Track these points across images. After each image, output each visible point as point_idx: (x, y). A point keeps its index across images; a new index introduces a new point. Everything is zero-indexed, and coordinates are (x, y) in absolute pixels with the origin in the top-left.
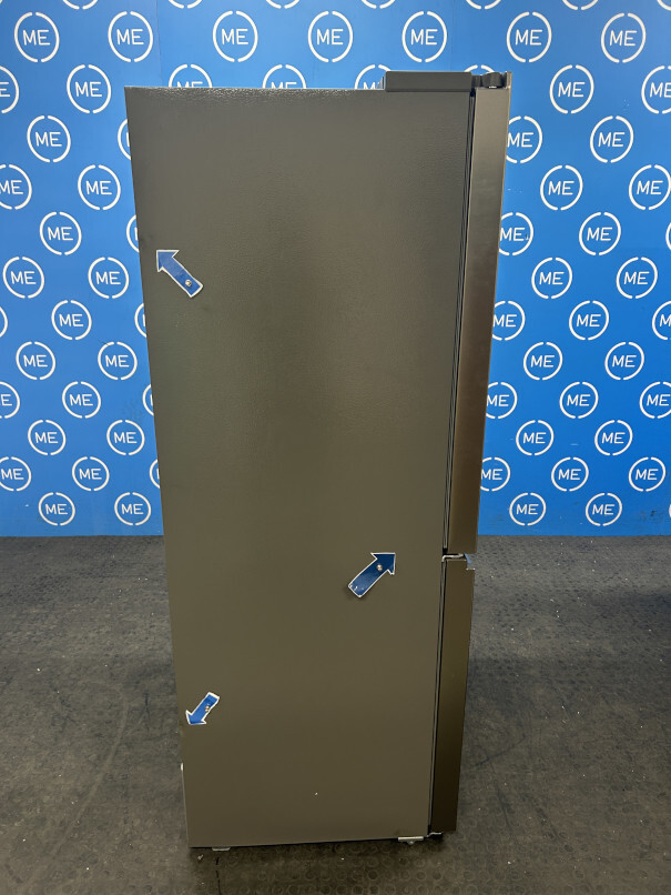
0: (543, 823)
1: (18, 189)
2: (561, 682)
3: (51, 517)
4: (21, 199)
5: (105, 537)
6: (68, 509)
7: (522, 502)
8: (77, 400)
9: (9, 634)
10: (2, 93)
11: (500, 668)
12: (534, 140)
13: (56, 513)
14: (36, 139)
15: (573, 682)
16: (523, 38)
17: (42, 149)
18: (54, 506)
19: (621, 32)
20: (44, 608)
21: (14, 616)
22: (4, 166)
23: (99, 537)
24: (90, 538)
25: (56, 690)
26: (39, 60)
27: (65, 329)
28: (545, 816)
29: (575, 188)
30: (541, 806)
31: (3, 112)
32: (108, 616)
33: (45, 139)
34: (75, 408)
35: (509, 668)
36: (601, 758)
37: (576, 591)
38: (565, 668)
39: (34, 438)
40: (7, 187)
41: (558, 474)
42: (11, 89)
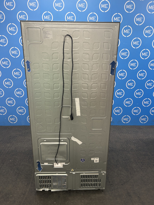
0: (139, 200)
1: (5, 41)
2: (139, 163)
3: (11, 121)
4: (5, 44)
5: (25, 126)
6: (16, 119)
7: (125, 118)
8: (18, 93)
9: (3, 151)
10: (1, 17)
11: (124, 159)
12: (130, 31)
13: (13, 120)
14: (9, 29)
15: (142, 163)
16: (128, 7)
17: (10, 32)
18: (12, 118)
19: (152, 6)
20: (11, 144)
21: (3, 146)
22: (1, 36)
23: (23, 126)
24: (21, 126)
25: (15, 166)
26: (10, 10)
27: (15, 76)
28: (140, 198)
29: (139, 43)
30: (138, 195)
31: (1, 22)
32: (27, 146)
33: (11, 29)
34: (18, 95)
35: (126, 159)
36: (151, 182)
37: (139, 139)
38: (139, 159)
39: (7, 102)
40: (2, 41)
41: (133, 111)
42: (3, 17)
